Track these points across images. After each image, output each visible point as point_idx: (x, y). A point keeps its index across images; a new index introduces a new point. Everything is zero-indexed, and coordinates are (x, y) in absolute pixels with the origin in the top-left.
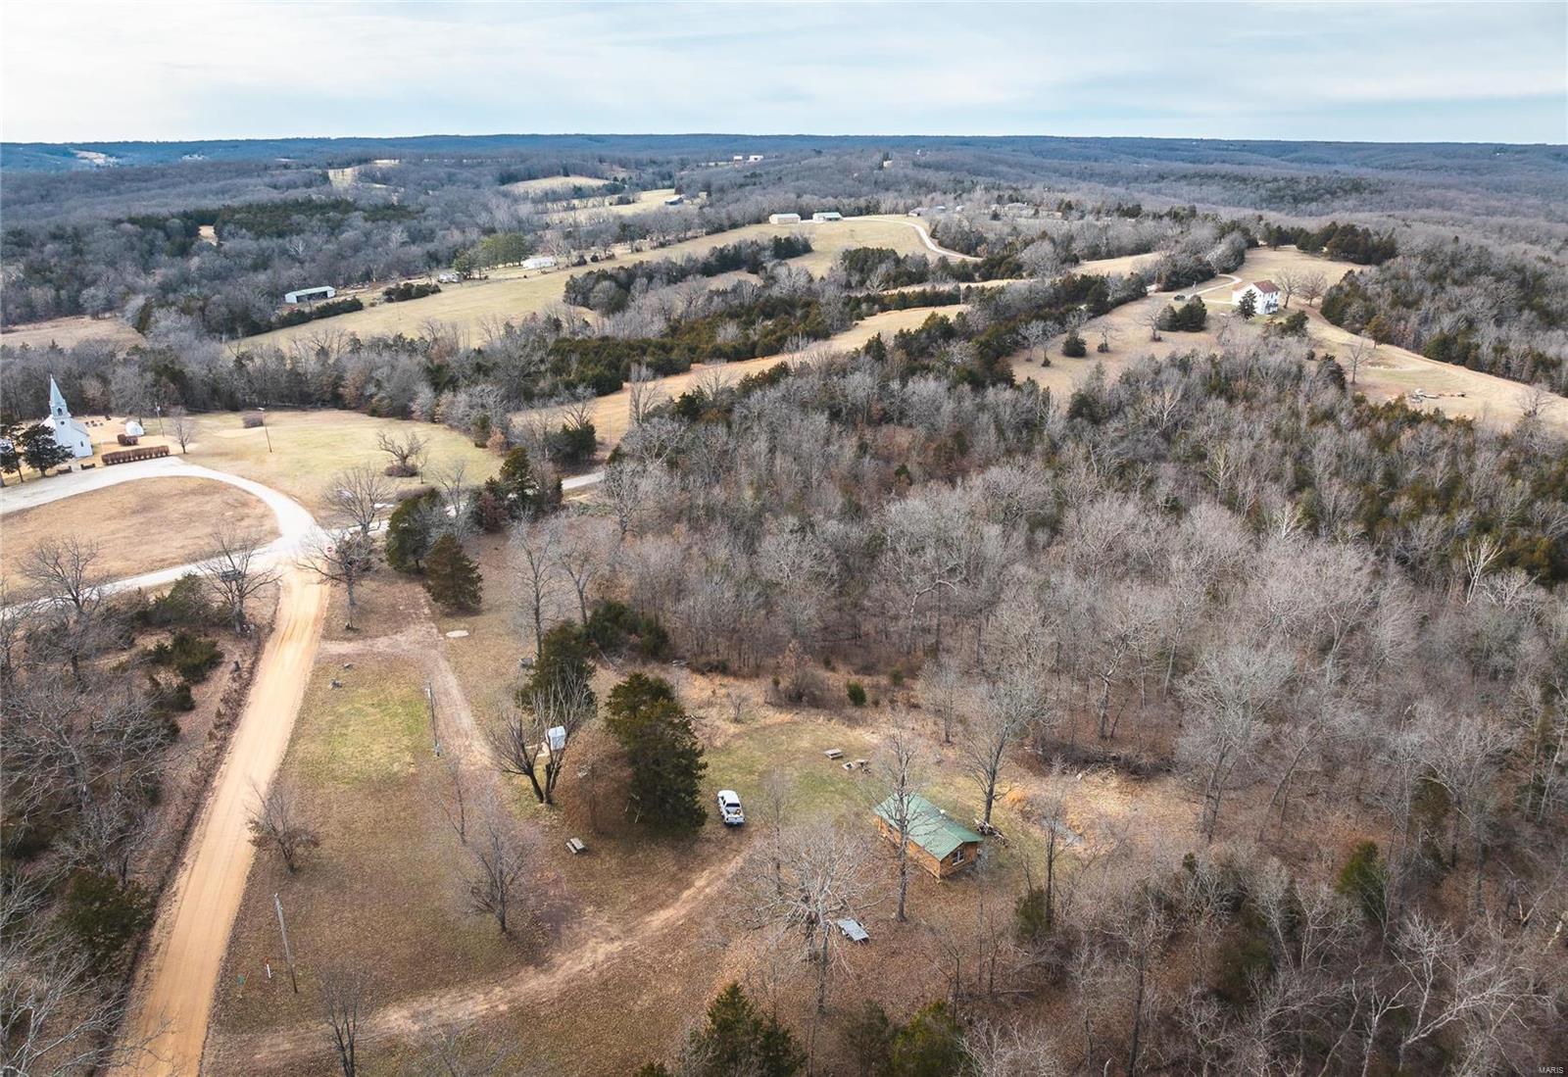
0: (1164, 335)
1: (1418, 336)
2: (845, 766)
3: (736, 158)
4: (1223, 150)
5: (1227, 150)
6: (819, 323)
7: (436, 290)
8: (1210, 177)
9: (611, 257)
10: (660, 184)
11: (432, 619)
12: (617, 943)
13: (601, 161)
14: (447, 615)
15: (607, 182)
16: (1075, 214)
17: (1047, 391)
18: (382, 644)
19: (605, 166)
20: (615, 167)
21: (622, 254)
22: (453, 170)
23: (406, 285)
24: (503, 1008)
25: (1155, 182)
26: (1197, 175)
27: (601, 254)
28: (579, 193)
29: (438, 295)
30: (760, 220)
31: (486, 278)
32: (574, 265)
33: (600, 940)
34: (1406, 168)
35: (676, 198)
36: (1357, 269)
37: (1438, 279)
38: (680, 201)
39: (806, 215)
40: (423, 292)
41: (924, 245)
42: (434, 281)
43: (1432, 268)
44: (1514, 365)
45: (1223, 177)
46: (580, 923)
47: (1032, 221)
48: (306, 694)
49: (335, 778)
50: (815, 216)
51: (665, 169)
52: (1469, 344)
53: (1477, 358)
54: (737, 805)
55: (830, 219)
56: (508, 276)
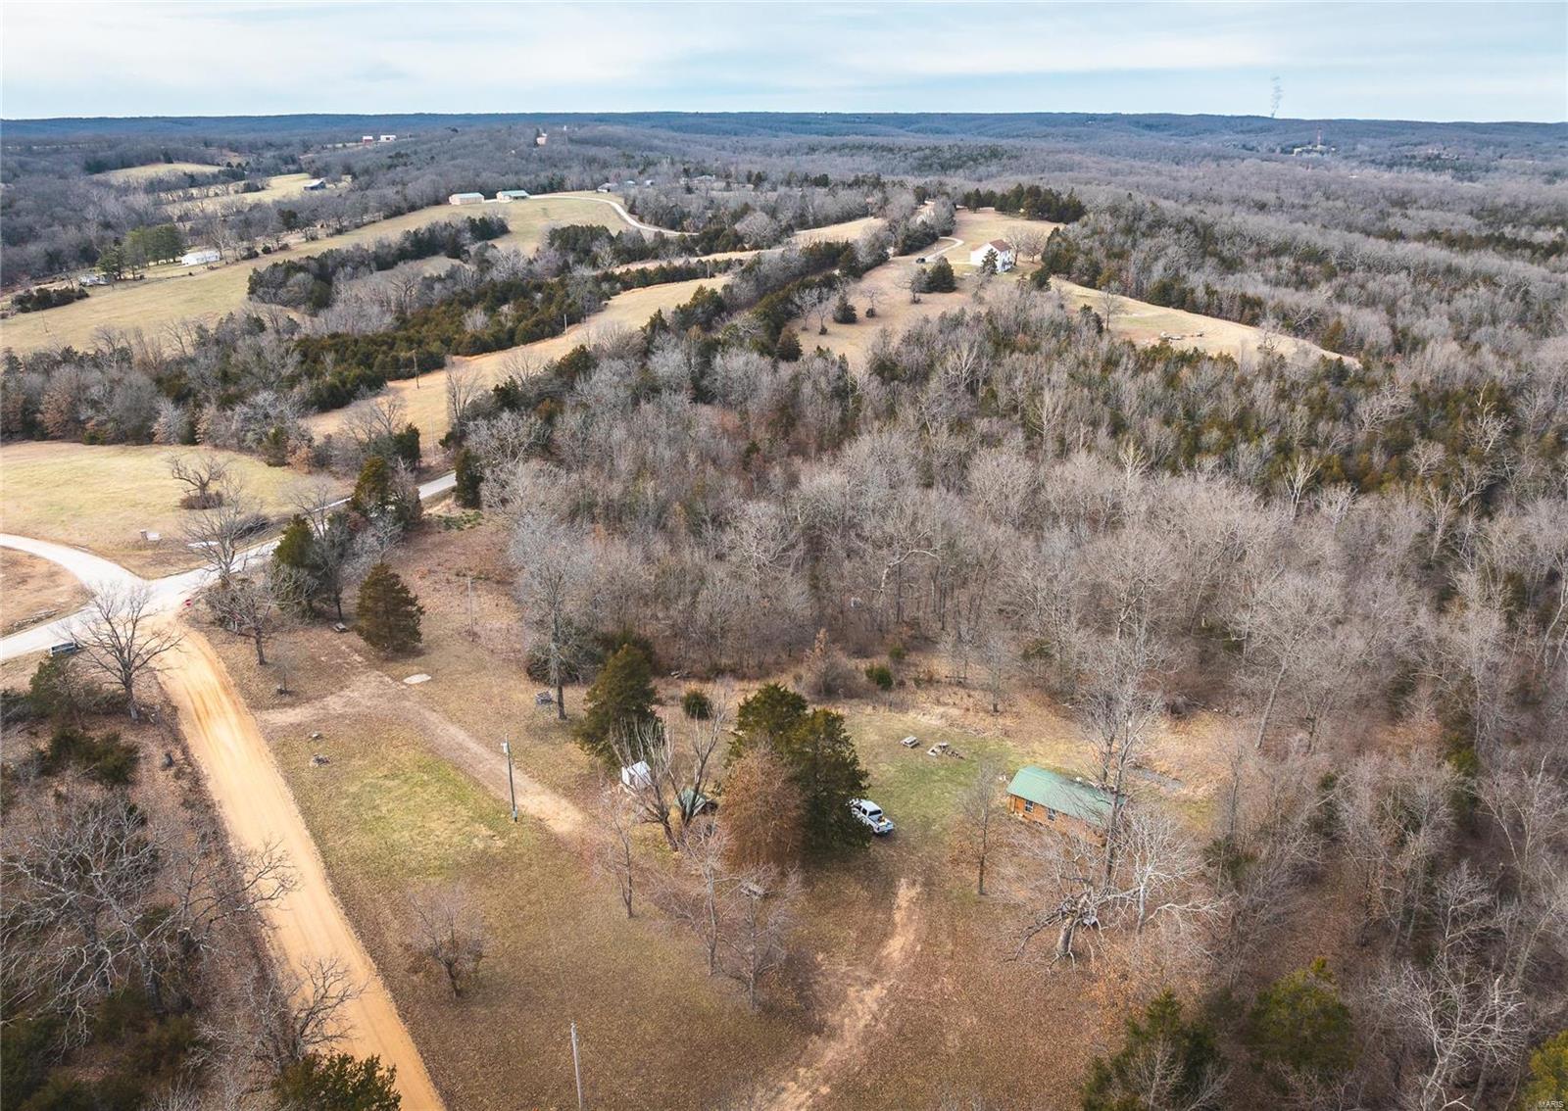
0: (923, 297)
1: (1139, 284)
2: (929, 752)
3: (365, 138)
4: (851, 122)
5: (854, 122)
6: (570, 306)
7: (82, 295)
8: (859, 147)
9: (285, 248)
10: (284, 168)
11: (371, 665)
12: (877, 987)
13: (207, 144)
14: (387, 659)
15: (222, 168)
16: (767, 185)
17: (843, 358)
18: (335, 703)
19: (213, 150)
20: (224, 151)
21: (297, 244)
22: (22, 158)
23: (38, 291)
24: (825, 1090)
25: (807, 154)
26: (844, 146)
27: (272, 244)
28: (193, 181)
29: (86, 300)
30: (439, 201)
31: (142, 277)
32: (244, 258)
33: (857, 988)
34: (1018, 136)
35: (316, 182)
36: (1061, 227)
37: (1129, 231)
38: (322, 186)
39: (490, 194)
40: (66, 298)
41: (625, 221)
42: (75, 286)
43: (1122, 223)
44: (1225, 306)
45: (870, 148)
46: (823, 974)
47: (726, 194)
48: (288, 781)
49: (412, 871)
50: (500, 195)
51: (286, 152)
52: (1184, 289)
53: (1193, 302)
54: (879, 812)
55: (516, 198)
56: (169, 274)
